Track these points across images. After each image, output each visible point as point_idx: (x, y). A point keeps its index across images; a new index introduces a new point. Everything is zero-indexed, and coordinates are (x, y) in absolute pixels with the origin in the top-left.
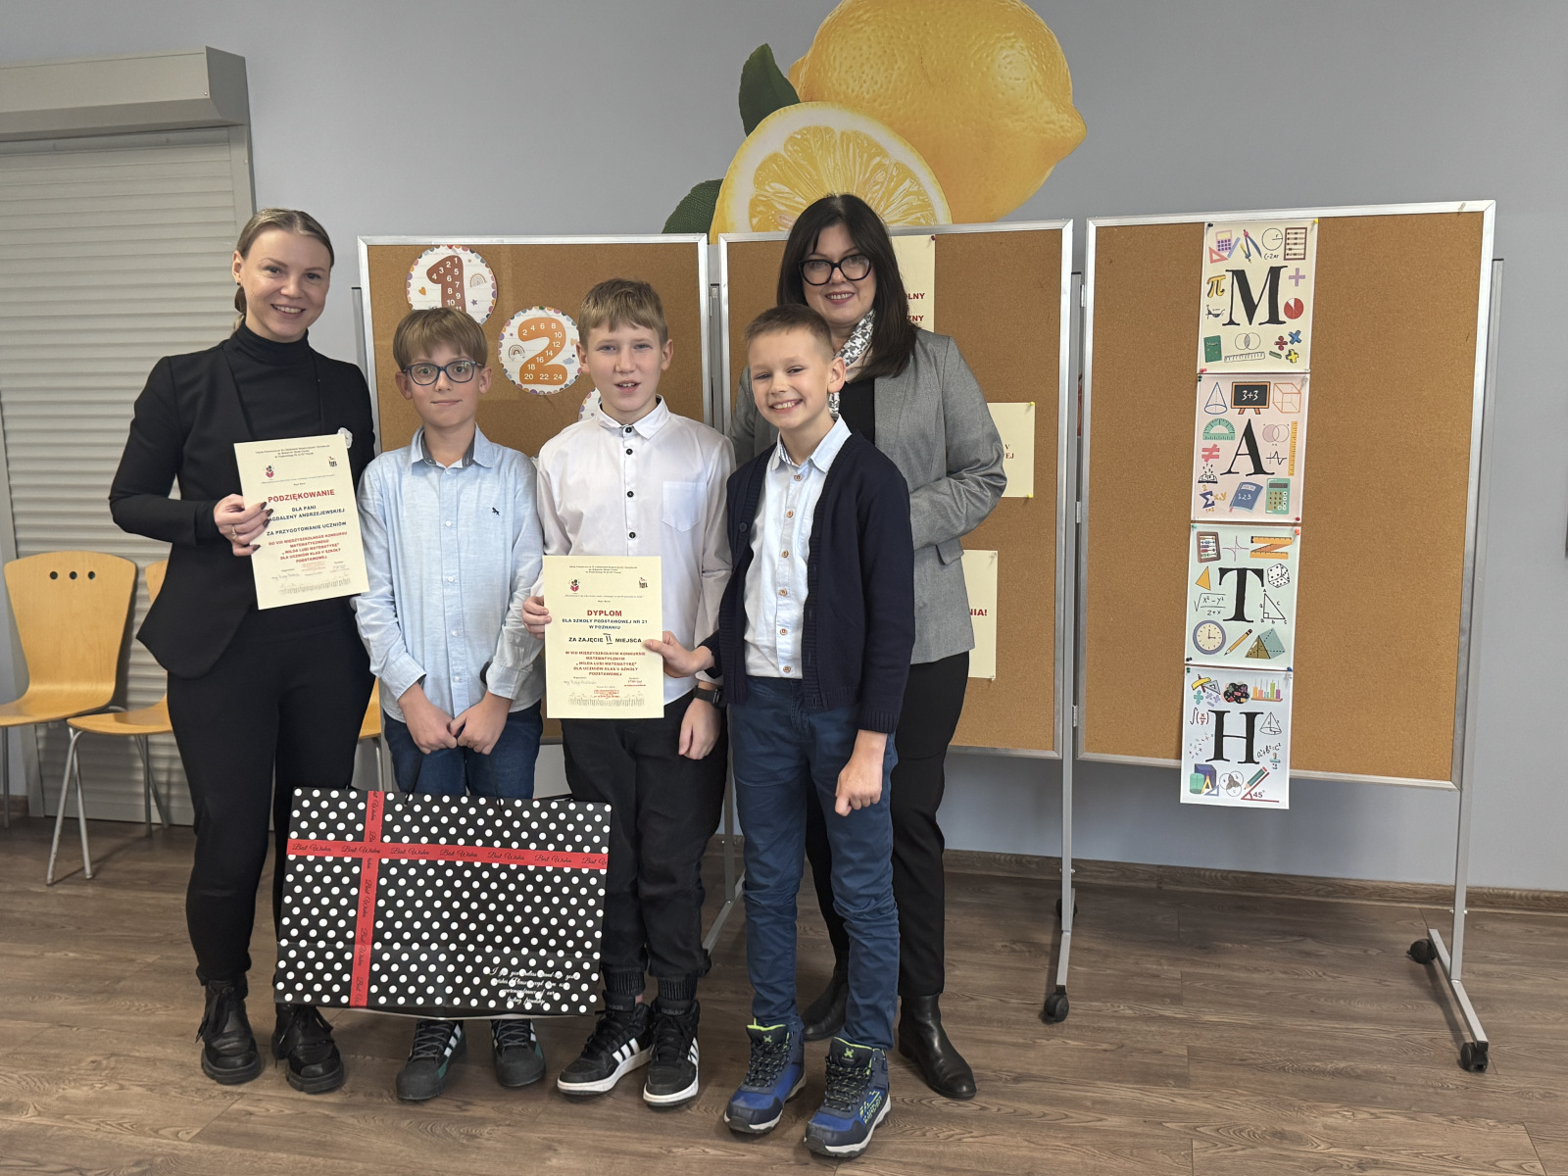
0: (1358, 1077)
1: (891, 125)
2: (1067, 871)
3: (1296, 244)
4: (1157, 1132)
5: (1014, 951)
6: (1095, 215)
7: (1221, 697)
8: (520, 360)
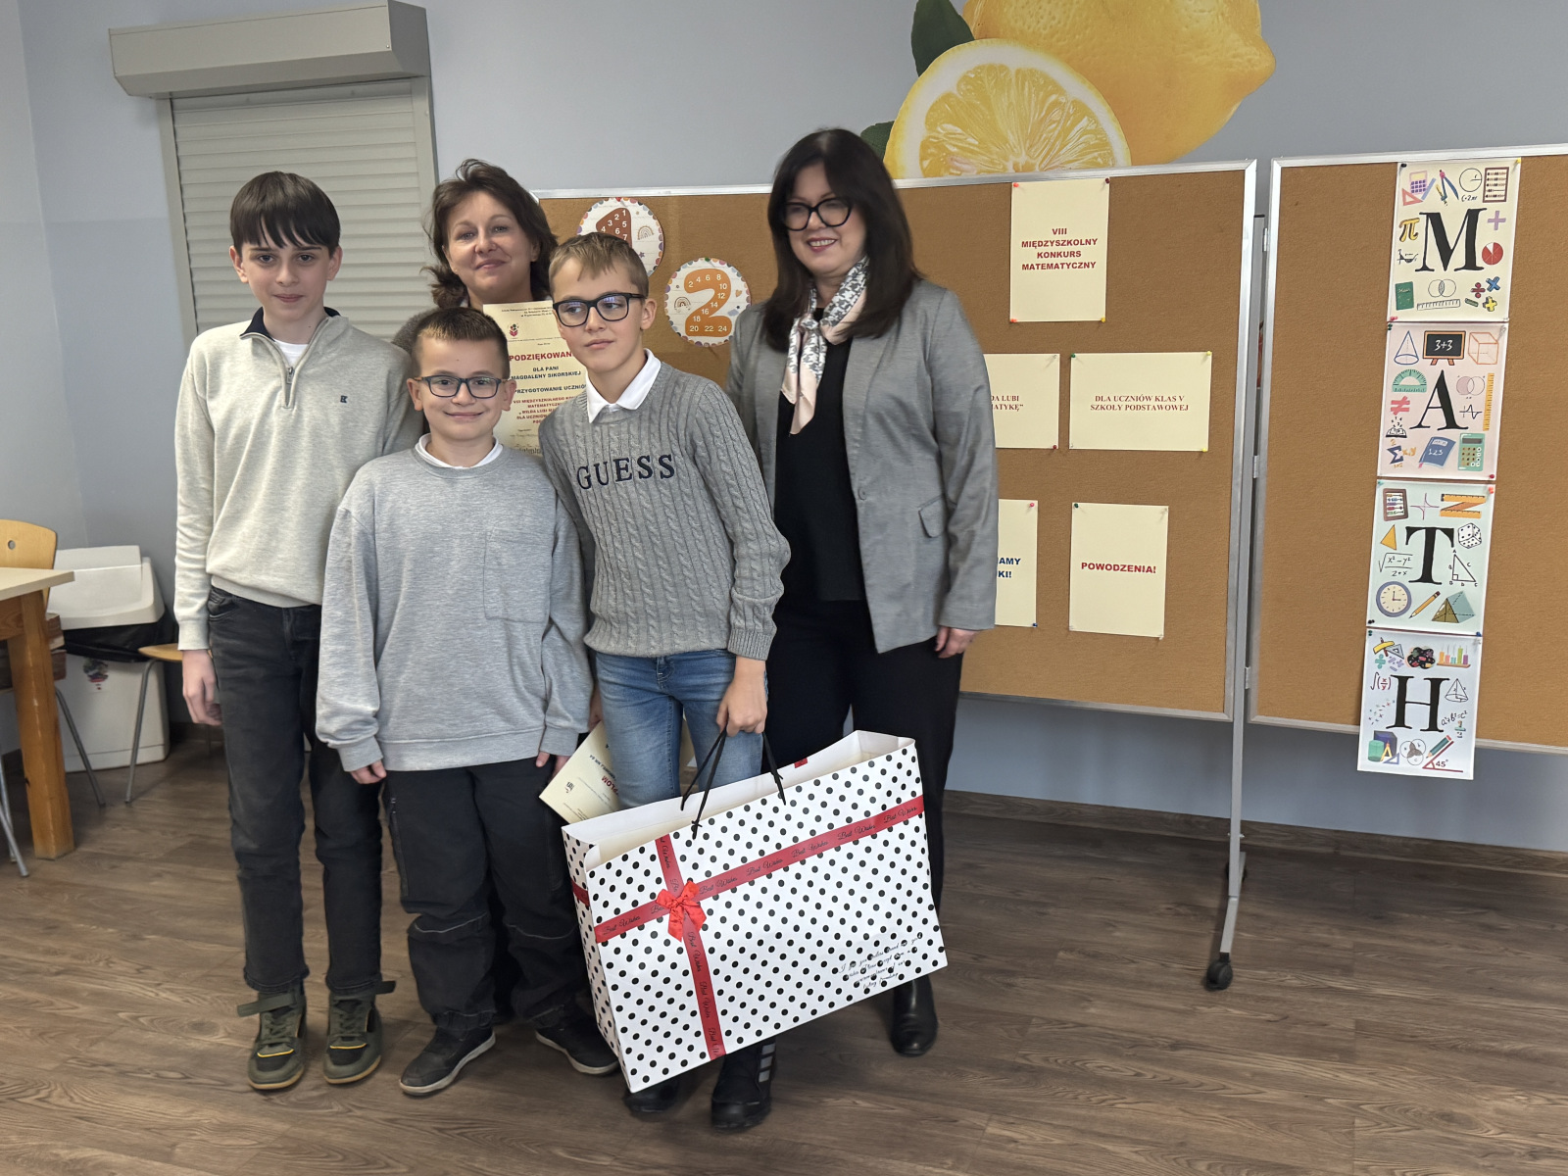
0: (1536, 1060)
1: (1068, 62)
2: (1236, 836)
3: (1496, 185)
4: (1319, 1108)
5: (1178, 914)
6: (1279, 155)
7: (1405, 661)
8: (686, 312)
